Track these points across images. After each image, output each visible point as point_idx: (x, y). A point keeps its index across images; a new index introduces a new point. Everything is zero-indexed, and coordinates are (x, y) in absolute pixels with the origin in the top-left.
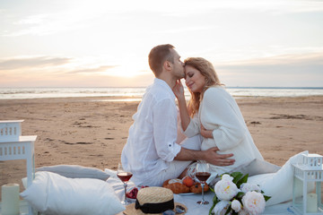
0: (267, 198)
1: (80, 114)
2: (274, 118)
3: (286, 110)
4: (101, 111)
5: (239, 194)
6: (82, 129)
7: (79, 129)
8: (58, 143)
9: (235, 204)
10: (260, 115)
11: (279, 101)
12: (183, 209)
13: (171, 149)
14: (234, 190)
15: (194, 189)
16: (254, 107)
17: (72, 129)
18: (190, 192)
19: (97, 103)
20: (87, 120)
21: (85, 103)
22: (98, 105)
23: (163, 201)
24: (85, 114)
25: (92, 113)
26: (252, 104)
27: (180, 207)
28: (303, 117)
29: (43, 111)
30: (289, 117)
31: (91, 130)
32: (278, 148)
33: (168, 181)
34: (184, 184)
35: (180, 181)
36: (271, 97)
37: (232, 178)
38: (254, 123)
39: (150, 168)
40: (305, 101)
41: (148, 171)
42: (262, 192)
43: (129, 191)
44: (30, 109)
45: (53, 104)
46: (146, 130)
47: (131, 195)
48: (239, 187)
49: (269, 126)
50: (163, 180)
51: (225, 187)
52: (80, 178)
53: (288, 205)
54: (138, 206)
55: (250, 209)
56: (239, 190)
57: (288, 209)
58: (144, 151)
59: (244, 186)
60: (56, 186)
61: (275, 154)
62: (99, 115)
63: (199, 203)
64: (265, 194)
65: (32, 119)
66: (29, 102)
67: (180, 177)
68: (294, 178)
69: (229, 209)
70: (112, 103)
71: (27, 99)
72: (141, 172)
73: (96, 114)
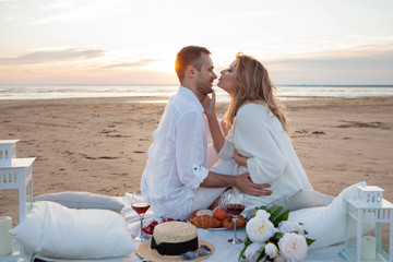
0: (309, 242)
1: (110, 120)
2: (343, 126)
3: (360, 115)
4: (136, 116)
5: (277, 234)
6: (109, 139)
7: (105, 140)
8: (78, 158)
9: (270, 249)
10: (327, 123)
11: (353, 103)
12: (209, 250)
13: (197, 173)
14: (270, 229)
15: (226, 223)
16: (320, 111)
17: (98, 139)
18: (221, 226)
19: (133, 105)
20: (117, 128)
21: (119, 105)
22: (135, 108)
23: (183, 241)
24: (117, 119)
25: (126, 117)
26: (318, 108)
27: (205, 247)
28: (379, 125)
29: (68, 115)
30: (362, 125)
31: (120, 140)
32: (342, 168)
33: (196, 211)
34: (214, 217)
35: (210, 213)
36: (344, 99)
37: (269, 215)
38: (317, 132)
39: (173, 197)
40: (385, 103)
41: (171, 200)
42: (306, 233)
43: (146, 224)
44: (54, 112)
45: (81, 106)
46: (167, 151)
47: (148, 230)
48: (276, 226)
49: (335, 137)
50: (190, 211)
51: (259, 225)
52: (87, 208)
53: (340, 248)
54: (154, 245)
55: (287, 255)
56: (277, 230)
57: (340, 254)
58: (167, 175)
59: (284, 224)
60: (54, 220)
61: (336, 176)
62: (133, 120)
63: (230, 241)
64: (308, 236)
65: (54, 125)
66: (55, 103)
67: (211, 208)
68: (348, 215)
69: (263, 254)
70: (151, 104)
71: (53, 100)
72: (162, 200)
73: (129, 119)
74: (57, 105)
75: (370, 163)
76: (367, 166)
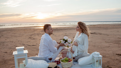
4: (36, 32)
7: (31, 40)
8: (26, 46)
17: (29, 40)
20: (33, 36)
22: (34, 30)
24: (31, 34)
28: (95, 33)
30: (91, 33)
31: (35, 40)
45: (20, 30)
57: (91, 66)
62: (35, 34)
73: (34, 34)
74: (13, 30)
75: (94, 44)
76: (94, 45)
